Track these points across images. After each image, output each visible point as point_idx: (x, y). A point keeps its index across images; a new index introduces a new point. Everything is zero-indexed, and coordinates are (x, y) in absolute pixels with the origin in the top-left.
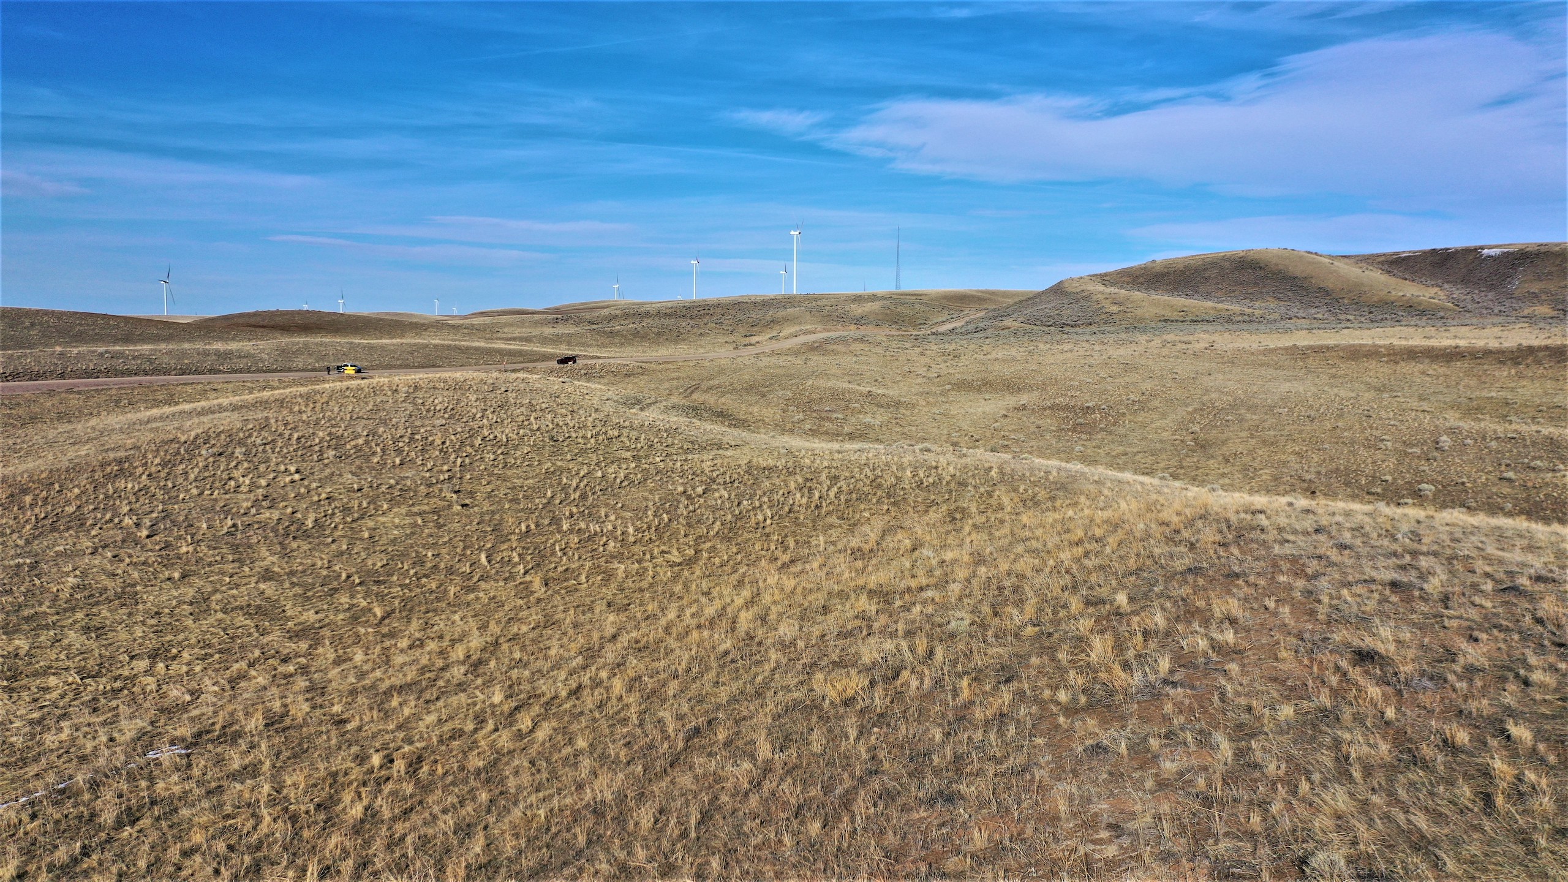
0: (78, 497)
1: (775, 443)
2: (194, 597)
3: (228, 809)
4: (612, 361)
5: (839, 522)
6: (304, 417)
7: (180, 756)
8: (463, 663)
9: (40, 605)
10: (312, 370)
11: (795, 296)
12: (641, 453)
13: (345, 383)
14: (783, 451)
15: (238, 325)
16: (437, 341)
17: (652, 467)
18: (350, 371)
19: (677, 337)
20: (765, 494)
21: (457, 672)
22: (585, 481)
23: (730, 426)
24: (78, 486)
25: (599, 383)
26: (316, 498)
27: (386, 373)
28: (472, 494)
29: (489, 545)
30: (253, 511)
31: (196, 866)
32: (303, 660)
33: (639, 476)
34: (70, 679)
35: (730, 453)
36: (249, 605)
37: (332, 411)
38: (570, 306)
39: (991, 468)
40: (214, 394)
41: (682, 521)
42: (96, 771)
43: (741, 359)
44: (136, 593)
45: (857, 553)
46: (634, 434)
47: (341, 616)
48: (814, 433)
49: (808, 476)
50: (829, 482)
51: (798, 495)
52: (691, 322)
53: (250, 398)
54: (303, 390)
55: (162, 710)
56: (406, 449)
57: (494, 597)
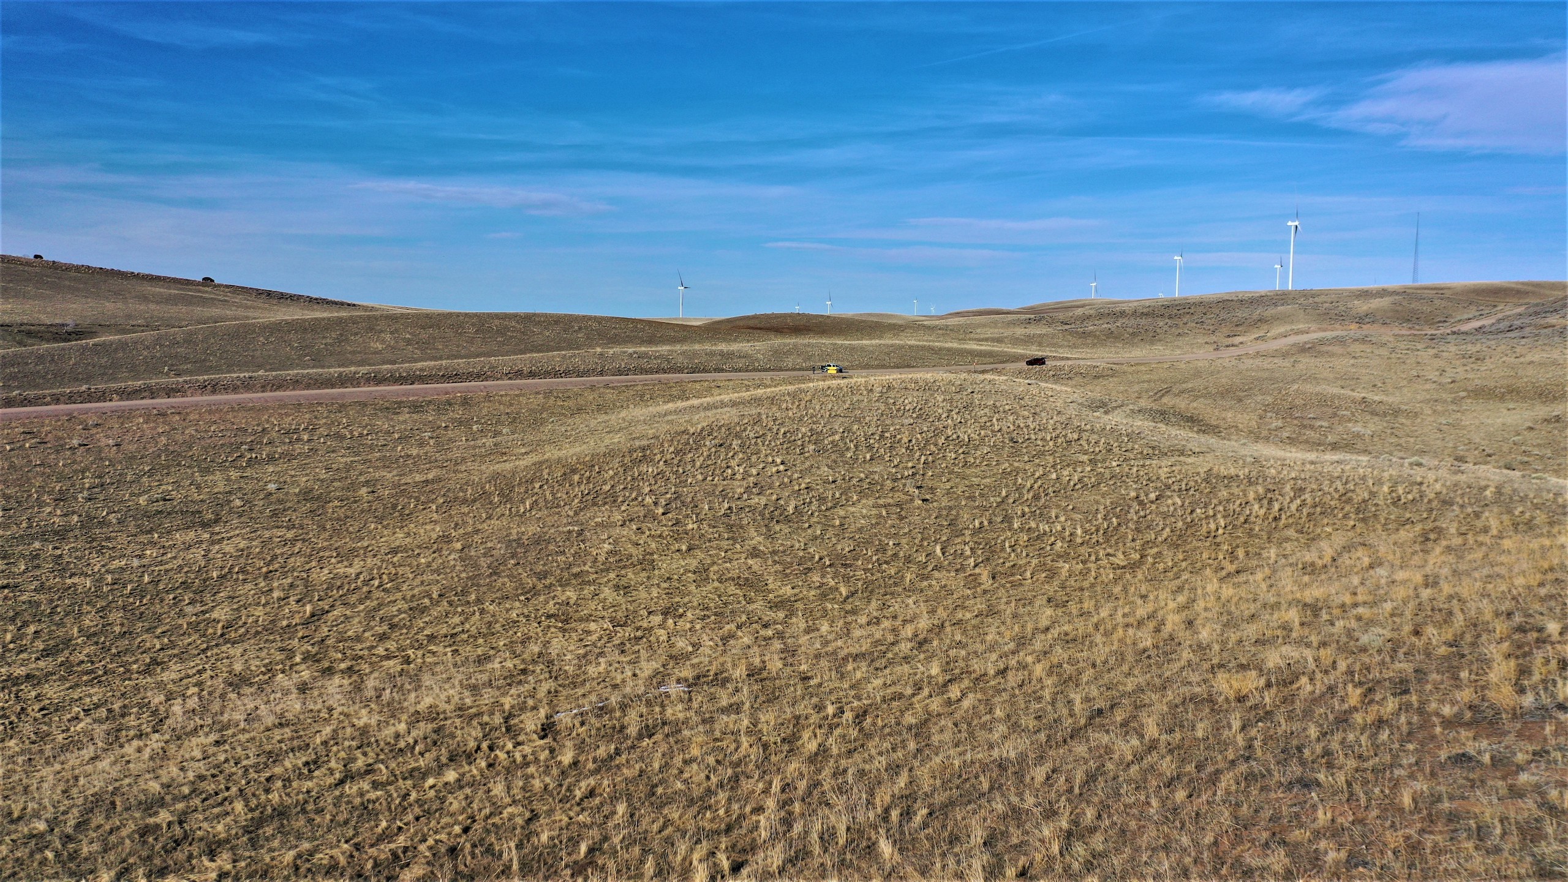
0: (612, 478)
1: (1244, 451)
2: (697, 567)
3: (718, 734)
4: (1082, 362)
5: (1296, 535)
6: (790, 414)
7: (684, 692)
8: (911, 640)
9: (585, 565)
10: (800, 370)
11: (1290, 292)
12: (1099, 457)
13: (827, 383)
14: (1249, 460)
15: (739, 327)
16: (912, 342)
17: (1107, 471)
18: (832, 370)
19: (1154, 337)
20: (1220, 503)
21: (905, 647)
22: (1039, 482)
23: (1198, 432)
24: (612, 469)
25: (1066, 385)
26: (796, 488)
27: (864, 373)
28: (932, 490)
29: (944, 538)
30: (745, 496)
31: (694, 772)
32: (779, 627)
33: (1093, 480)
34: (605, 626)
35: (1190, 460)
36: (739, 578)
37: (814, 409)
38: (1044, 305)
39: (1486, 487)
40: (717, 391)
41: (1131, 525)
42: (624, 697)
43: (1220, 361)
44: (654, 561)
45: (1310, 569)
46: (1094, 438)
47: (813, 593)
48: (1292, 441)
49: (1270, 487)
50: (1292, 494)
51: (1256, 507)
52: (1170, 322)
53: (746, 395)
54: (791, 388)
55: (671, 657)
56: (876, 445)
57: (945, 586)
